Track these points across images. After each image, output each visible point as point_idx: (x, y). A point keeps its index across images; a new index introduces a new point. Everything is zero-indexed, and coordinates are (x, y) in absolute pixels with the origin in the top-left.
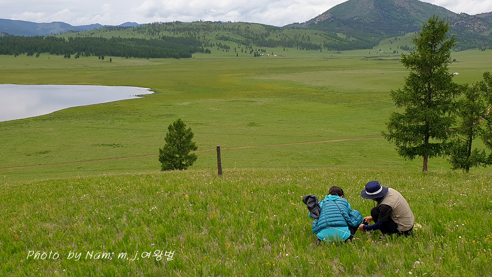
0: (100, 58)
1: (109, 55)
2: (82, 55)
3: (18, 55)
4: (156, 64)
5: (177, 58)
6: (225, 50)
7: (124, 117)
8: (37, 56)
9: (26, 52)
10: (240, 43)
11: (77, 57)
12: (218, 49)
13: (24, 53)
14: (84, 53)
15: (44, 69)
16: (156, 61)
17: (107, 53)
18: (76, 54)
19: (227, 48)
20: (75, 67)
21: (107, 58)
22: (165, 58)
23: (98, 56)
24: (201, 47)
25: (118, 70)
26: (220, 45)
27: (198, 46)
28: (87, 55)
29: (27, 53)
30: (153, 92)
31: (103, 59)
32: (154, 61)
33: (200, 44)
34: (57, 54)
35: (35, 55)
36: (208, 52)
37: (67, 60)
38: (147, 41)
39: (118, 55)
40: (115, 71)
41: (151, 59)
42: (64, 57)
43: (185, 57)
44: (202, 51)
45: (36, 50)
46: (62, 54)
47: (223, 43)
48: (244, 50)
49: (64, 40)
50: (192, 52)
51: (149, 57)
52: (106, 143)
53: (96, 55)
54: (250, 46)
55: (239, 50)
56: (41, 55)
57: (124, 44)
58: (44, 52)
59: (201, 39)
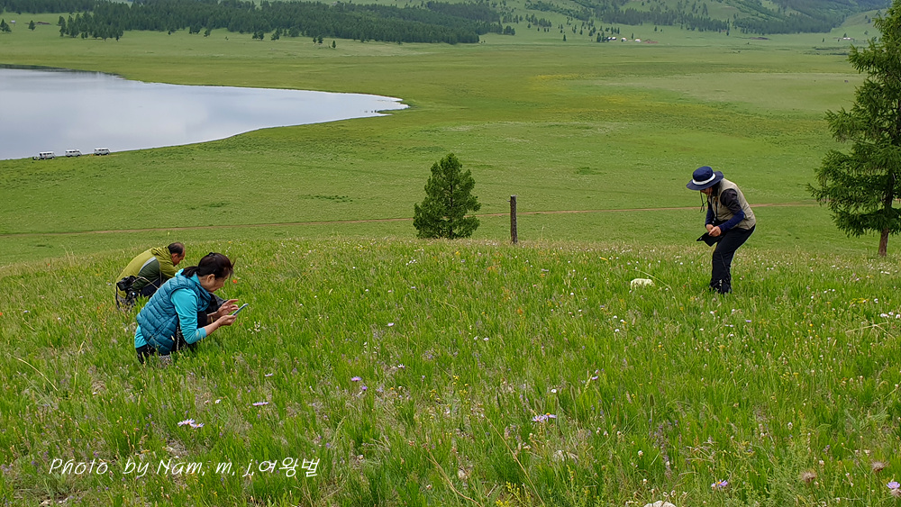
0: (315, 41)
1: (332, 36)
2: (285, 35)
3: (173, 31)
4: (415, 53)
5: (452, 44)
6: (542, 29)
7: (355, 149)
8: (207, 34)
9: (188, 26)
10: (571, 15)
11: (276, 37)
12: (529, 27)
13: (184, 28)
14: (288, 31)
15: (217, 58)
16: (415, 49)
17: (328, 31)
18: (274, 32)
19: (546, 25)
20: (271, 57)
21: (327, 41)
22: (431, 42)
23: (312, 36)
24: (497, 24)
25: (345, 63)
26: (532, 20)
27: (493, 21)
28: (294, 35)
29: (188, 29)
30: (407, 106)
31: (321, 42)
32: (410, 49)
33: (495, 17)
34: (242, 32)
35: (203, 31)
36: (510, 31)
37: (257, 42)
38: (400, 11)
39: (347, 36)
40: (340, 65)
41: (405, 45)
42: (254, 37)
43: (466, 42)
44: (499, 31)
45: (204, 24)
46: (249, 31)
47: (539, 15)
48: (579, 29)
49: (253, 6)
50: (480, 32)
51: (403, 40)
52: (324, 195)
53: (308, 35)
54: (589, 22)
55: (567, 29)
56: (213, 32)
57: (359, 15)
58: (218, 27)
59: (499, 9)
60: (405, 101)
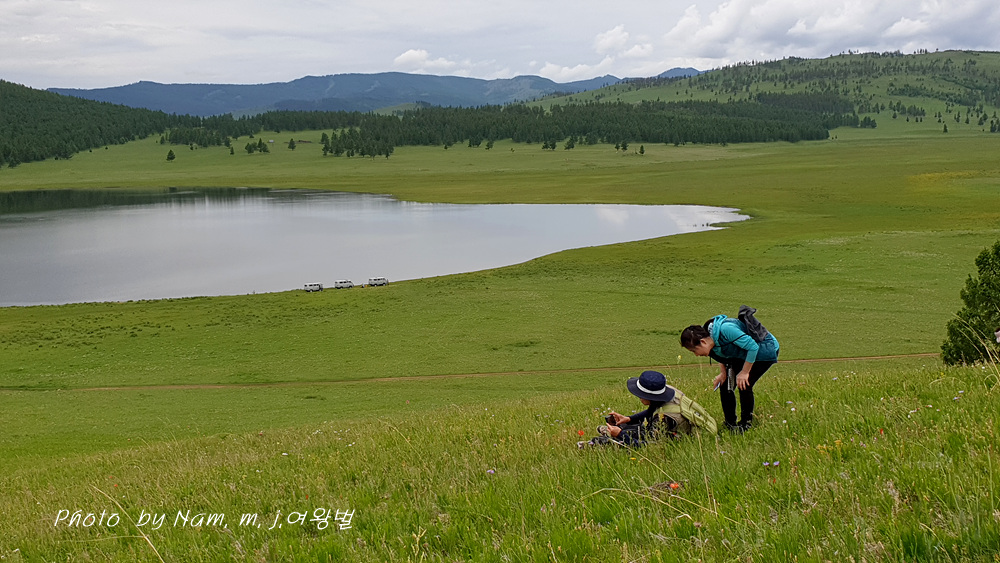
0: (617, 148)
1: (638, 141)
2: (581, 143)
3: (450, 144)
4: (745, 155)
5: (792, 142)
6: (912, 119)
7: (690, 271)
8: (489, 146)
9: (467, 138)
10: (951, 100)
11: (570, 146)
12: (895, 117)
13: (462, 141)
14: (584, 138)
15: (502, 174)
16: (744, 150)
17: (634, 136)
18: (568, 139)
19: (918, 114)
20: (566, 169)
21: (634, 147)
22: (765, 141)
23: (614, 143)
24: (851, 115)
25: (656, 171)
26: (899, 109)
27: (845, 111)
28: (591, 142)
29: (467, 142)
30: (748, 217)
31: (625, 148)
32: (738, 150)
33: (848, 107)
34: (529, 142)
35: (484, 143)
36: (869, 124)
37: (548, 153)
38: (722, 107)
39: (656, 140)
40: (651, 174)
41: (731, 146)
42: (544, 147)
43: (812, 139)
44: (854, 123)
45: (485, 135)
46: (537, 141)
47: (907, 102)
48: (963, 117)
49: (542, 111)
50: (828, 126)
51: (728, 141)
53: (609, 142)
54: (977, 107)
55: (948, 118)
56: (495, 143)
57: (670, 114)
58: (502, 138)
59: (852, 96)
60: (745, 211)
